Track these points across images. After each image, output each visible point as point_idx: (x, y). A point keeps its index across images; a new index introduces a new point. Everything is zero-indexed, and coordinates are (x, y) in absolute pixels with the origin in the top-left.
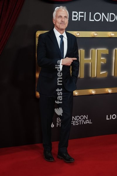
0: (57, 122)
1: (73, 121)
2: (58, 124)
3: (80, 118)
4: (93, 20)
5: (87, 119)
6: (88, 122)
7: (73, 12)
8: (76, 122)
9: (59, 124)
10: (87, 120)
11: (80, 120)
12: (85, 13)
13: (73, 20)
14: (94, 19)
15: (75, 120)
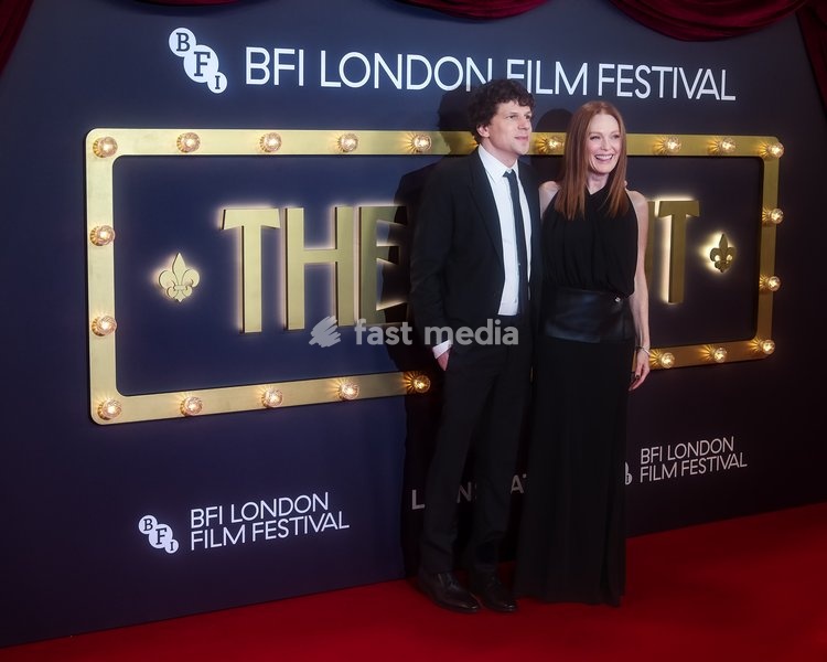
0: (193, 526)
1: (264, 520)
2: (197, 536)
3: (294, 505)
4: (338, 85)
5: (326, 508)
6: (330, 522)
7: (250, 50)
8: (275, 525)
9: (202, 536)
10: (326, 512)
11: (294, 514)
12: (301, 52)
13: (250, 81)
14: (339, 80)
15: (271, 518)
